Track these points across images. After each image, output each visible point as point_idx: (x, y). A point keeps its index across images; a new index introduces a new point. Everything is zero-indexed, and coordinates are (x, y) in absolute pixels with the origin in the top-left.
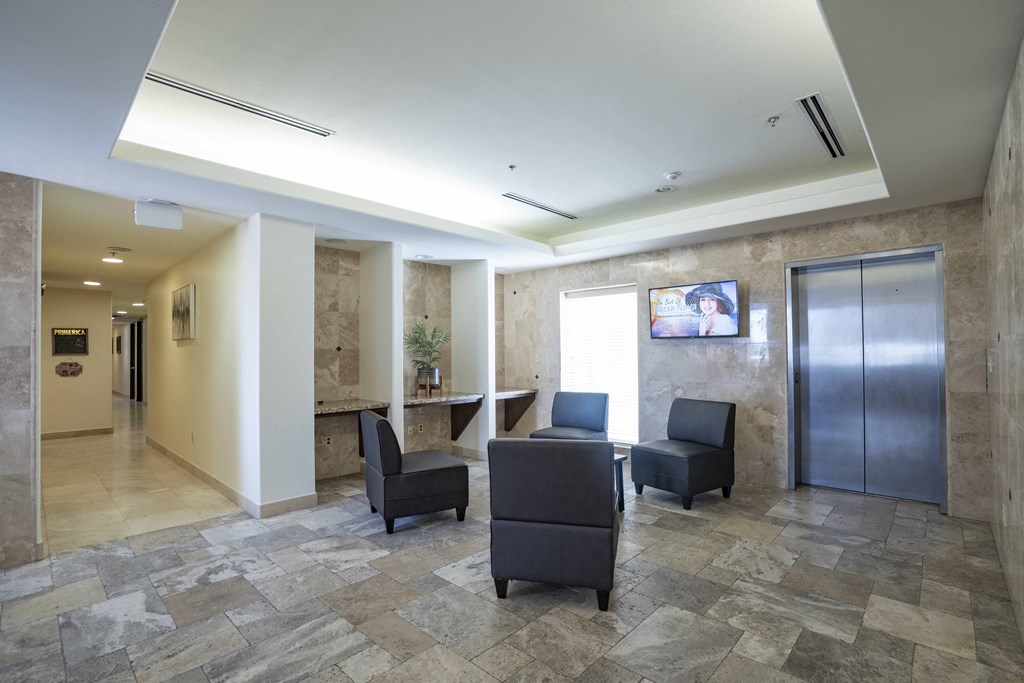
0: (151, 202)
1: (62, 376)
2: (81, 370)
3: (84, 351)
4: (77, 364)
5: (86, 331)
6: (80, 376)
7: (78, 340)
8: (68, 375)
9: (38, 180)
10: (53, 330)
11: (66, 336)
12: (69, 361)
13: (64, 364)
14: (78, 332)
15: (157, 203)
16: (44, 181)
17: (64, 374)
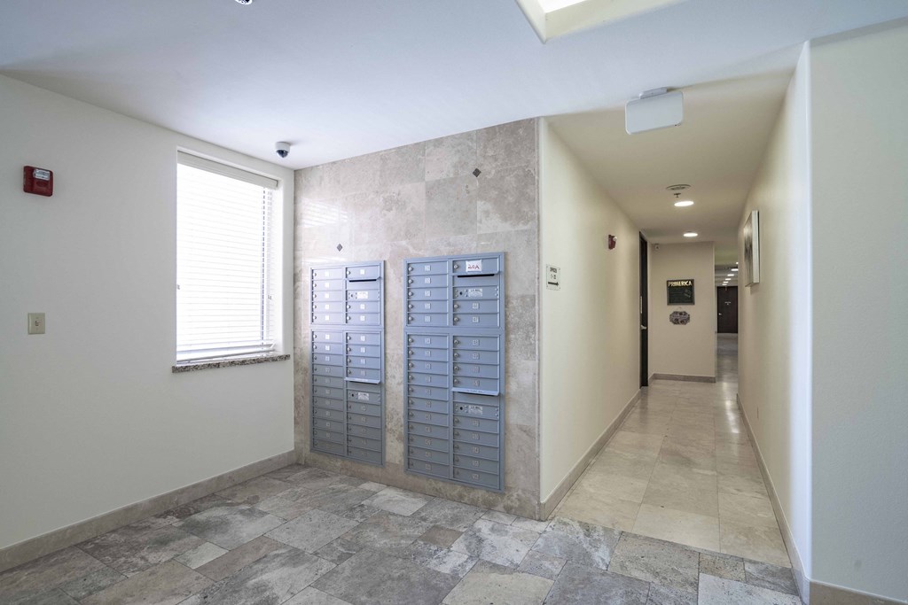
0: (642, 98)
1: (675, 323)
2: (689, 318)
3: (691, 301)
4: (685, 313)
5: (692, 281)
6: (688, 324)
7: (686, 291)
8: (678, 323)
9: (538, 118)
10: (668, 282)
11: (678, 287)
12: (679, 310)
13: (676, 313)
14: (686, 283)
15: (650, 96)
16: (546, 118)
17: (676, 322)
